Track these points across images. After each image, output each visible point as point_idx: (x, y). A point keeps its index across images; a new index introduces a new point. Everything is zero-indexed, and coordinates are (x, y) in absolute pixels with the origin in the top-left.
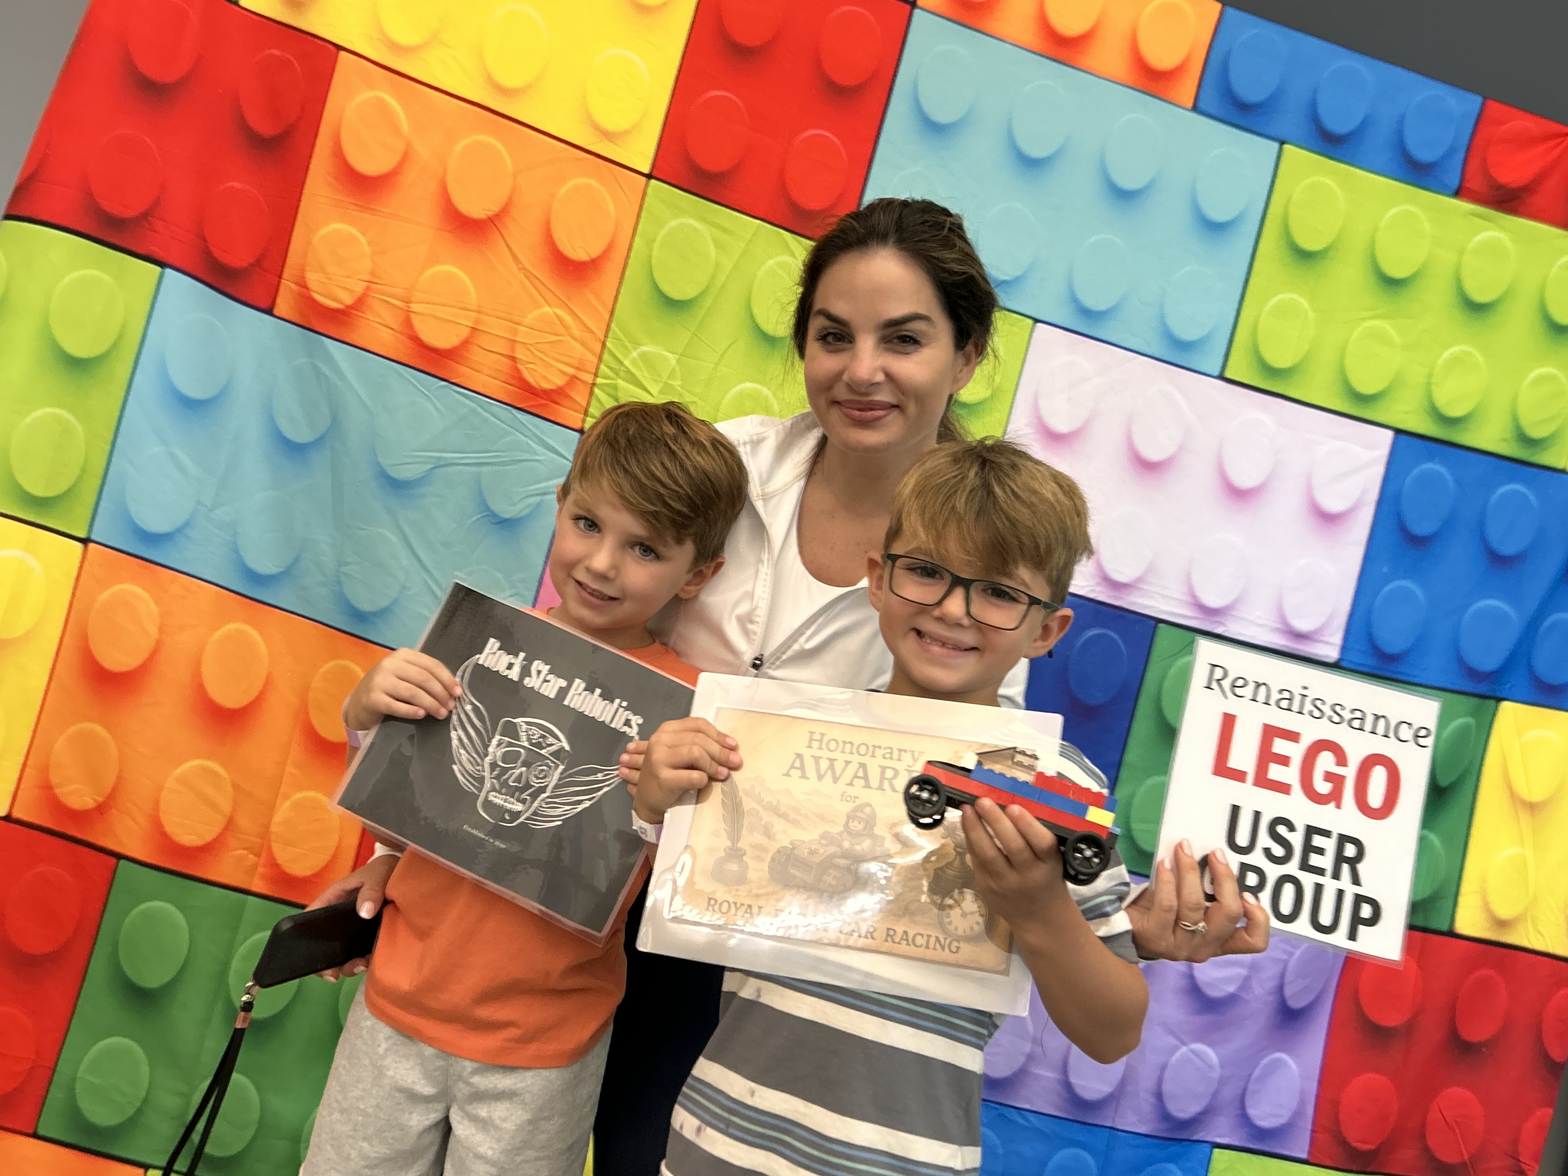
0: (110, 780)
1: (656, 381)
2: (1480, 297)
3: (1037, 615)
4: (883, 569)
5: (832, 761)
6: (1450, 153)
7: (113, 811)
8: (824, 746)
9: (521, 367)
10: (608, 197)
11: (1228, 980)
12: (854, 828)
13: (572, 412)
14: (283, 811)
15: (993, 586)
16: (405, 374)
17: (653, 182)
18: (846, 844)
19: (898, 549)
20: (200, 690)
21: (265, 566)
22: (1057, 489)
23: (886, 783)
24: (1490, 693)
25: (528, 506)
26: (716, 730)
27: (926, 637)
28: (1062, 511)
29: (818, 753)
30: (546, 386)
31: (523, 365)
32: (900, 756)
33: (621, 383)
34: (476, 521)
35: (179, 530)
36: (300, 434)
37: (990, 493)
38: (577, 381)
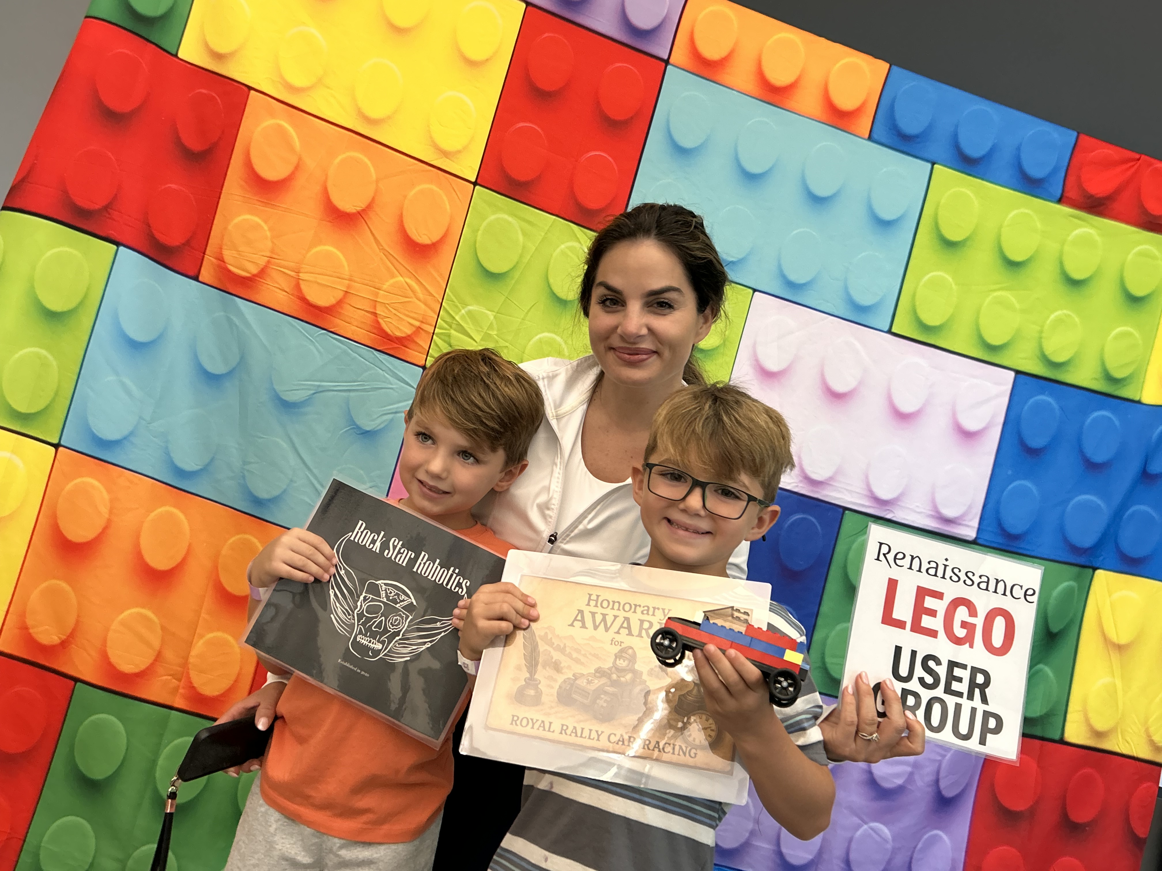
0: (71, 621)
1: (478, 331)
2: (1077, 276)
3: (754, 509)
4: (643, 475)
5: (604, 615)
6: (1055, 171)
7: (73, 646)
8: (599, 605)
9: (380, 321)
10: (445, 198)
11: (898, 775)
12: (620, 665)
13: (417, 353)
14: (199, 647)
15: (724, 488)
16: (296, 324)
17: (477, 187)
18: (614, 677)
19: (653, 460)
20: (139, 555)
21: (189, 464)
22: (768, 420)
23: (644, 632)
24: (1087, 564)
25: (384, 421)
26: (521, 591)
27: (674, 524)
28: (772, 434)
29: (594, 610)
30: (398, 334)
31: (382, 319)
32: (654, 612)
33: (453, 332)
34: (345, 431)
35: (125, 438)
36: (217, 367)
37: (720, 420)
38: (421, 331)
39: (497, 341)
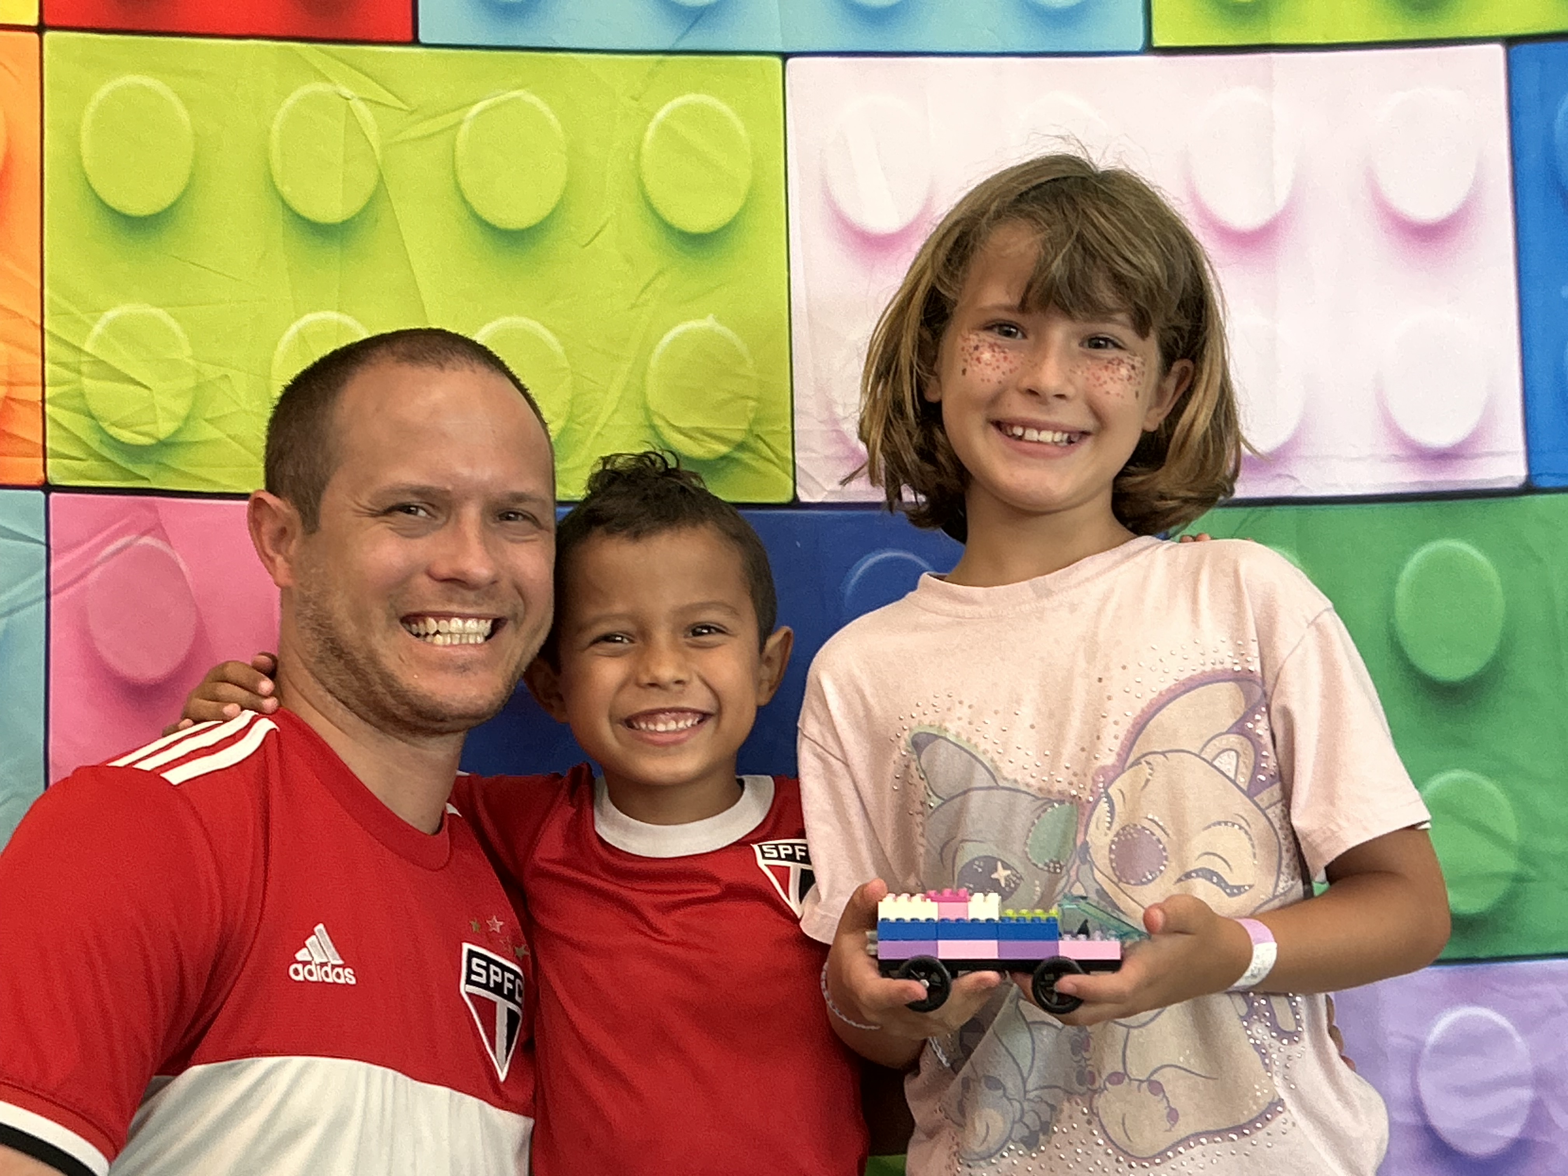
1: (148, 362)
13: (18, 459)
17: (47, 35)
33: (85, 382)
38: (11, 405)
39: (198, 371)
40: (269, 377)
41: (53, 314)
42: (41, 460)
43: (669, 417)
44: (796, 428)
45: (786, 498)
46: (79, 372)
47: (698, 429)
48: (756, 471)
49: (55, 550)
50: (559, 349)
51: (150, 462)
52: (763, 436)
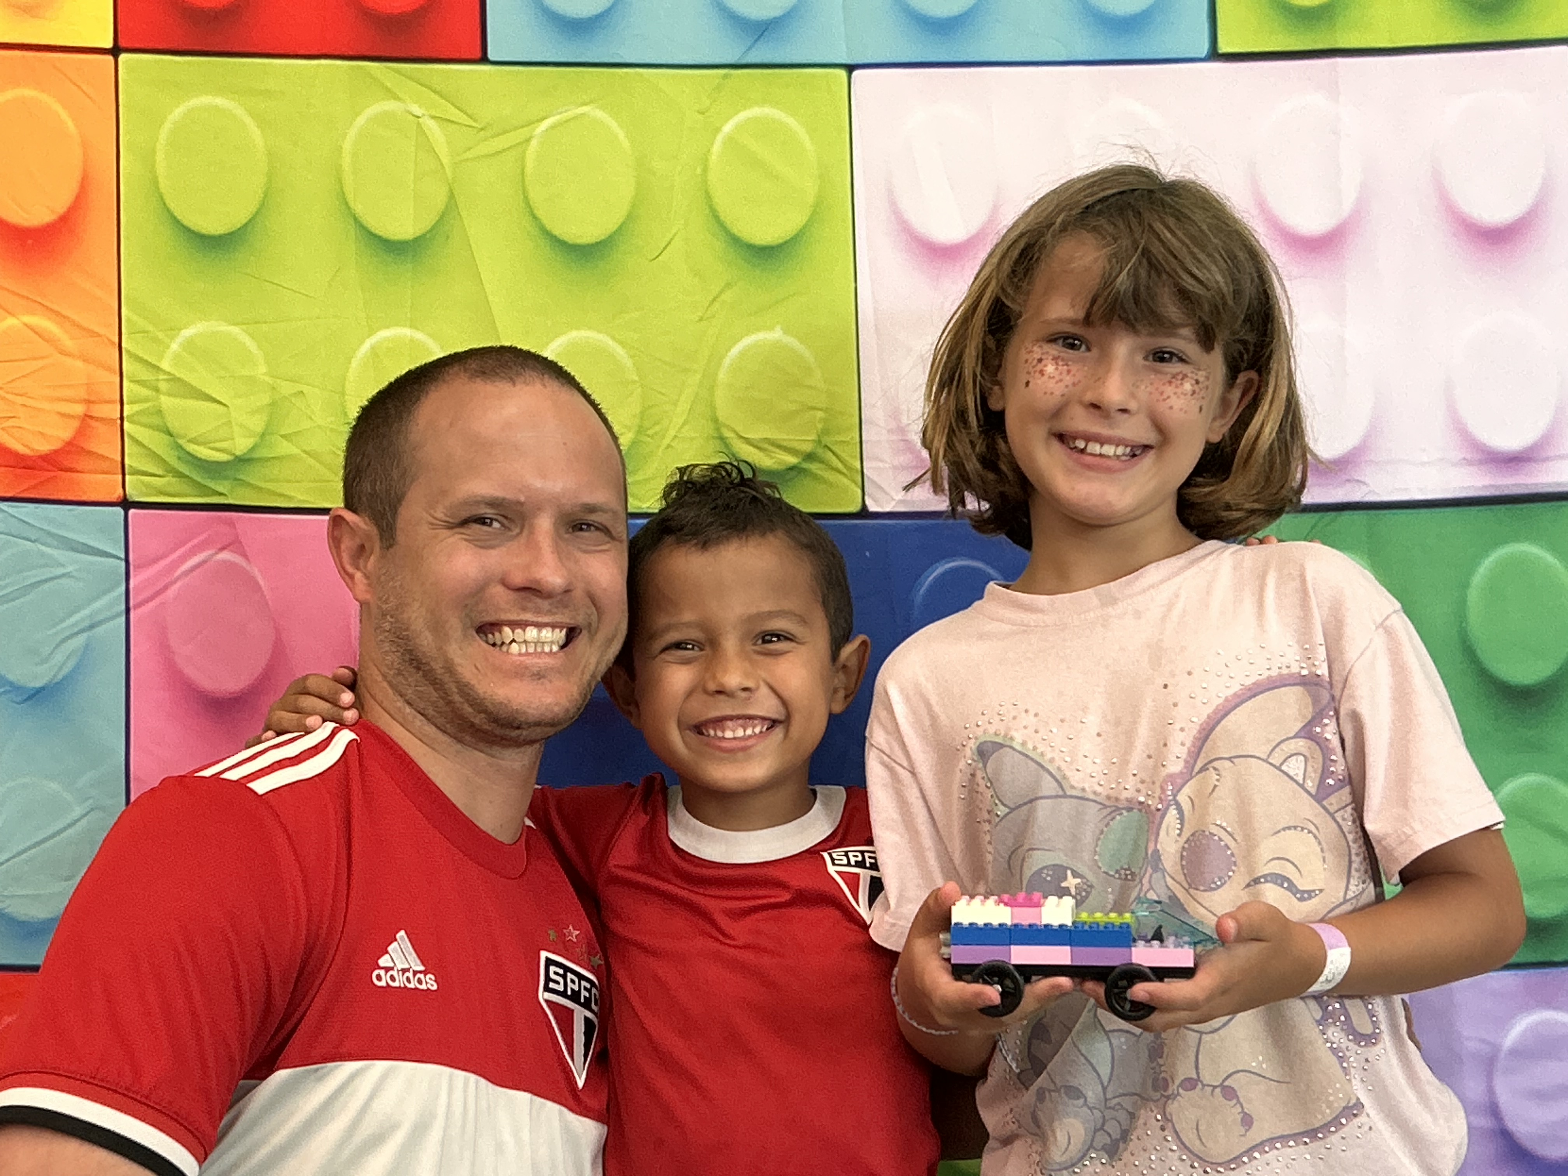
10: (56, 107)
13: (101, 477)
17: (123, 57)
25: (71, 654)
30: (44, 447)
33: (163, 400)
38: (94, 423)
39: (274, 388)
40: (343, 394)
41: (130, 334)
42: (120, 477)
43: (739, 429)
44: (864, 438)
45: (855, 508)
46: (157, 390)
47: (767, 440)
48: (825, 481)
49: (134, 566)
50: (628, 363)
51: (226, 478)
52: (831, 447)
